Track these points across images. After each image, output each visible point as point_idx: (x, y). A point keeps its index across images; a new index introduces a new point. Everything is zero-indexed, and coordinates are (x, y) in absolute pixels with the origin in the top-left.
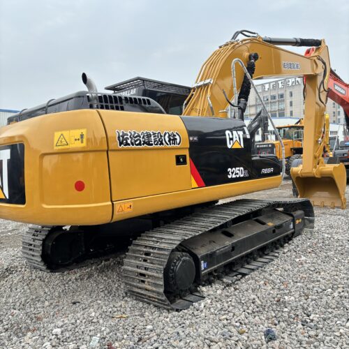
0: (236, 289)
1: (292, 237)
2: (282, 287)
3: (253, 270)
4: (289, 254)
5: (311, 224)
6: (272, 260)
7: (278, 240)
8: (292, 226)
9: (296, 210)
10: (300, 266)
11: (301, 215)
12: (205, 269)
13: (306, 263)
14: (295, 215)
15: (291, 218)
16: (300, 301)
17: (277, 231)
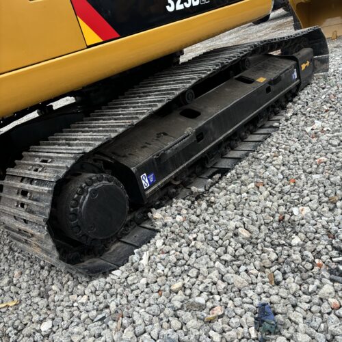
0: (210, 204)
1: (297, 91)
2: (287, 188)
3: (239, 159)
4: (294, 120)
5: (324, 66)
6: (269, 135)
7: (277, 101)
8: (295, 75)
9: (300, 48)
10: (314, 140)
11: (308, 54)
12: (152, 184)
13: (322, 131)
14: (298, 57)
15: (293, 63)
16: (320, 216)
17: (273, 88)
